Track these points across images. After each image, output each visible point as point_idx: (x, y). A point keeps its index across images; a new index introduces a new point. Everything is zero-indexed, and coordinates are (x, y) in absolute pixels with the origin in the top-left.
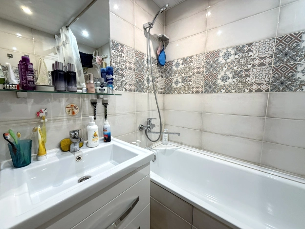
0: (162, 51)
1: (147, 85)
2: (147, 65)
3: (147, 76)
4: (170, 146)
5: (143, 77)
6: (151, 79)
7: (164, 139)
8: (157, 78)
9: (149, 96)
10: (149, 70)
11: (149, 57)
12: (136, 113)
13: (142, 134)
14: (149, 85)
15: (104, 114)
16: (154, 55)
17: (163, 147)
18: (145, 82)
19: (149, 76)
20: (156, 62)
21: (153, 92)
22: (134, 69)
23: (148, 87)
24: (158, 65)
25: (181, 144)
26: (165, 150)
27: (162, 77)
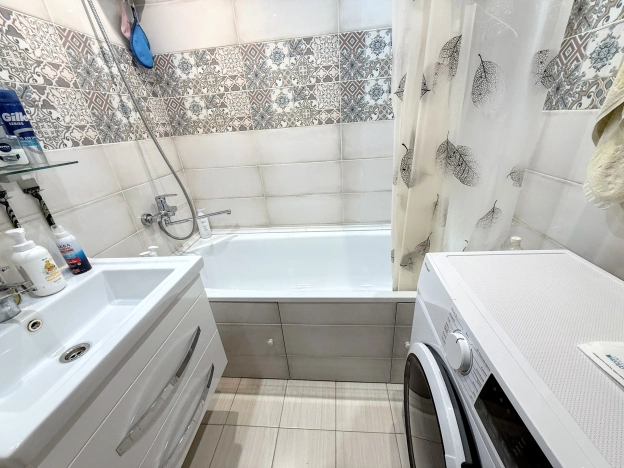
0: (134, 27)
1: (125, 121)
2: (105, 67)
3: (117, 99)
4: (219, 237)
5: (108, 102)
6: (130, 105)
7: (202, 229)
8: (145, 99)
9: (139, 147)
10: (118, 79)
11: (105, 45)
12: (124, 193)
13: (153, 232)
14: (132, 120)
15: (40, 215)
16: (115, 39)
17: (206, 243)
18: (119, 115)
19: (124, 98)
20: (128, 56)
21: (145, 136)
22: (75, 84)
23: (131, 126)
24: (134, 64)
25: (237, 227)
26: (212, 246)
27: (155, 94)
